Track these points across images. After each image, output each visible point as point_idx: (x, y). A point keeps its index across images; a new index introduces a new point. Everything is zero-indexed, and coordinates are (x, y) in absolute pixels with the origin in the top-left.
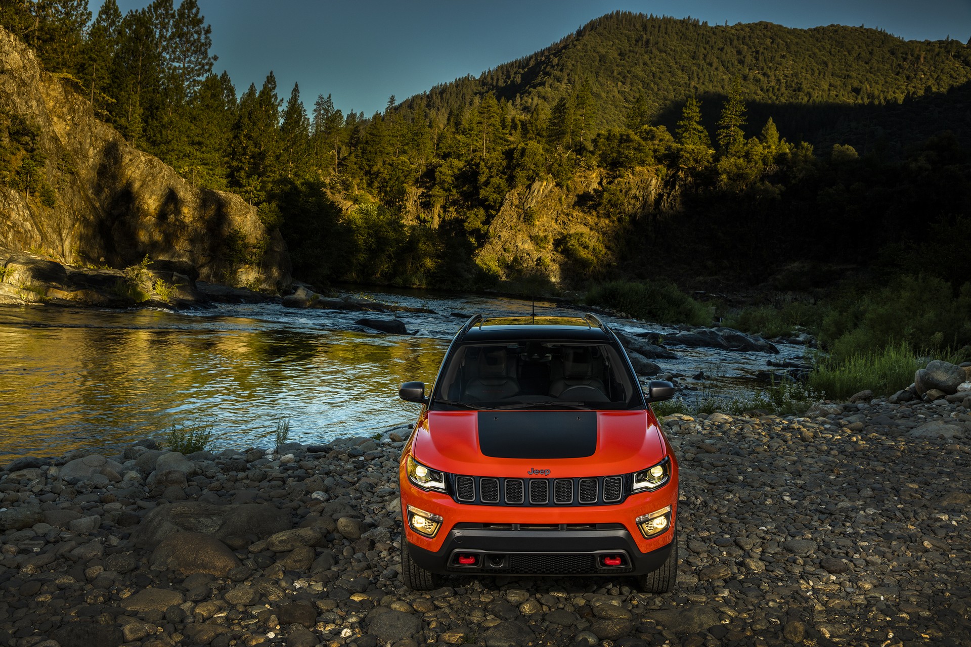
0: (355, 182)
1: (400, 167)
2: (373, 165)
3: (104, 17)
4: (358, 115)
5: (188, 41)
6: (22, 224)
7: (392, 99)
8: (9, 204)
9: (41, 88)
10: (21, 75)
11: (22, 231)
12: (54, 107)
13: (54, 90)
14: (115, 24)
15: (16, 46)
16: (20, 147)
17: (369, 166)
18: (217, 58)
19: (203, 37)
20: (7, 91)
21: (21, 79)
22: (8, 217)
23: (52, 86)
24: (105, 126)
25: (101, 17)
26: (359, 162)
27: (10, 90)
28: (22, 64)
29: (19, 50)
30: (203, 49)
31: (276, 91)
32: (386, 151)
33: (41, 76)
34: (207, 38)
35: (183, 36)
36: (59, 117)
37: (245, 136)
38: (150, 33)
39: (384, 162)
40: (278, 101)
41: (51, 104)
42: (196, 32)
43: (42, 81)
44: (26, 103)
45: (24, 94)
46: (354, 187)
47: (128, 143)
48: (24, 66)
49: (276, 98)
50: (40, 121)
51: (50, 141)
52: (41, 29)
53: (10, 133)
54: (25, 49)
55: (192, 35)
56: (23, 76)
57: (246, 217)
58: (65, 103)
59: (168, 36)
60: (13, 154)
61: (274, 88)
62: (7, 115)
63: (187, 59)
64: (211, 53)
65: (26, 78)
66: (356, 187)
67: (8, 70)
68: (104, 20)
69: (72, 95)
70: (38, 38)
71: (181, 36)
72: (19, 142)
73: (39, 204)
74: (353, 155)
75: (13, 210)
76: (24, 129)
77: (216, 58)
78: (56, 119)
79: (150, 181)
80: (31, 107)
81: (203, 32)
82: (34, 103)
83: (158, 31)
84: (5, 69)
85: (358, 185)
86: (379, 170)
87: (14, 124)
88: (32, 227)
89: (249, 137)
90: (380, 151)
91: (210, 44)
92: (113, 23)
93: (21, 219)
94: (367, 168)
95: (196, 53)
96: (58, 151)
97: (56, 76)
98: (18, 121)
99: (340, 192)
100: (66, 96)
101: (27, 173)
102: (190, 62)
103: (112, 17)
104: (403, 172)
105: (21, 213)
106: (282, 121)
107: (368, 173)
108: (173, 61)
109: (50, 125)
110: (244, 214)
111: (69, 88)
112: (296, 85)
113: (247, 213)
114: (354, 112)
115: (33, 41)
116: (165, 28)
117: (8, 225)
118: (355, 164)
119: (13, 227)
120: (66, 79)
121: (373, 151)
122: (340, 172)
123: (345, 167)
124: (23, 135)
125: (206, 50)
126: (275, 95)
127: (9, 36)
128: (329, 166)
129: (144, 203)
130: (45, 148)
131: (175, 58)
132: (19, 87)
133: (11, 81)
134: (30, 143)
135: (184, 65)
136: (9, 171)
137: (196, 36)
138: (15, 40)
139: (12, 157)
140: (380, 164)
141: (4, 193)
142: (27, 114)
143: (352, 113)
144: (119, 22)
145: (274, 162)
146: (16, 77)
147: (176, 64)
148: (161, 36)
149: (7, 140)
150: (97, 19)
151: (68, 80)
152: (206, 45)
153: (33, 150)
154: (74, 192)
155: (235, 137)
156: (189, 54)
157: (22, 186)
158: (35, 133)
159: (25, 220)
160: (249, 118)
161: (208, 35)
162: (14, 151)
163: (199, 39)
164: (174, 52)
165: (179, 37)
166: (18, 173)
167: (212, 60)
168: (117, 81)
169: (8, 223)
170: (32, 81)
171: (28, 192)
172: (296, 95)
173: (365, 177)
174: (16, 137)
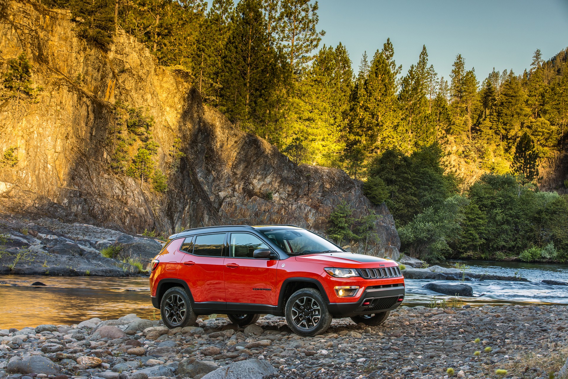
0: (491, 148)
1: (539, 129)
2: (510, 129)
3: (217, 6)
4: (501, 73)
5: (296, 19)
6: (137, 209)
7: (538, 55)
8: (126, 192)
9: (155, 81)
10: (138, 72)
11: (137, 215)
12: (167, 98)
13: (166, 82)
14: (227, 11)
15: (135, 47)
16: (136, 137)
17: (506, 130)
18: (325, 33)
19: (310, 13)
20: (127, 88)
21: (138, 76)
22: (126, 203)
23: (165, 79)
24: (212, 111)
25: (214, 7)
26: (494, 127)
27: (129, 87)
28: (139, 63)
29: (137, 49)
30: (311, 25)
31: (393, 58)
32: (524, 113)
33: (155, 71)
34: (314, 14)
35: (291, 15)
36: (171, 107)
37: (361, 107)
38: (258, 16)
39: (522, 124)
40: (397, 68)
41: (165, 95)
42: (303, 10)
43: (157, 75)
44: (142, 97)
45: (140, 89)
46: (489, 155)
47: (233, 126)
48: (141, 64)
49: (394, 65)
50: (154, 112)
51: (163, 130)
52: (161, 26)
53: (128, 126)
54: (143, 49)
55: (300, 13)
56: (140, 73)
57: (350, 192)
58: (176, 93)
59: (276, 17)
60: (130, 144)
61: (391, 55)
62: (126, 110)
63: (296, 37)
64: (318, 29)
65: (143, 75)
66: (492, 154)
67: (127, 69)
68: (217, 9)
69: (183, 85)
70: (159, 34)
71: (289, 14)
72: (136, 134)
73: (152, 190)
74: (488, 119)
75: (130, 196)
76: (140, 121)
77: (323, 33)
78: (168, 109)
79: (254, 161)
80: (146, 100)
81: (311, 9)
82: (149, 96)
83: (267, 13)
84: (125, 68)
85: (495, 152)
86: (516, 134)
87: (132, 117)
88: (146, 212)
89: (366, 109)
90: (517, 112)
91: (317, 20)
92: (226, 10)
93: (136, 205)
94: (503, 132)
95: (304, 30)
96: (170, 139)
97: (168, 70)
98: (135, 114)
99: (474, 161)
100: (177, 87)
101: (142, 162)
102: (298, 39)
103: (224, 5)
104: (543, 134)
105: (136, 199)
106: (400, 89)
107: (505, 138)
108: (282, 40)
109: (163, 115)
110: (348, 189)
111: (180, 79)
112: (424, 48)
113: (350, 188)
114: (496, 71)
115: (154, 37)
116: (273, 9)
117: (126, 211)
118: (491, 128)
119: (129, 213)
120: (178, 70)
121: (509, 112)
122: (474, 138)
123: (479, 133)
124: (139, 126)
125: (314, 26)
126: (393, 63)
127: (129, 39)
128: (462, 132)
129: (250, 183)
130: (158, 137)
131: (284, 37)
132: (136, 83)
133: (130, 78)
134: (145, 133)
135: (293, 43)
136: (127, 161)
137: (303, 14)
138: (134, 41)
139: (130, 147)
140: (517, 127)
141: (122, 182)
142: (142, 107)
143: (494, 72)
144: (231, 9)
145: (392, 133)
146: (134, 75)
147: (285, 43)
148: (271, 18)
149: (126, 132)
150: (211, 9)
151: (179, 71)
152: (313, 21)
153: (147, 139)
154: (183, 177)
155: (352, 109)
156: (298, 32)
157: (137, 174)
158: (149, 124)
159: (140, 205)
160: (366, 89)
161: (315, 11)
162: (131, 142)
163: (306, 16)
164: (283, 31)
165: (287, 16)
166: (134, 162)
167: (320, 36)
168: (228, 65)
169: (126, 209)
170: (147, 76)
171: (143, 179)
172: (424, 59)
173: (501, 143)
174: (133, 129)
